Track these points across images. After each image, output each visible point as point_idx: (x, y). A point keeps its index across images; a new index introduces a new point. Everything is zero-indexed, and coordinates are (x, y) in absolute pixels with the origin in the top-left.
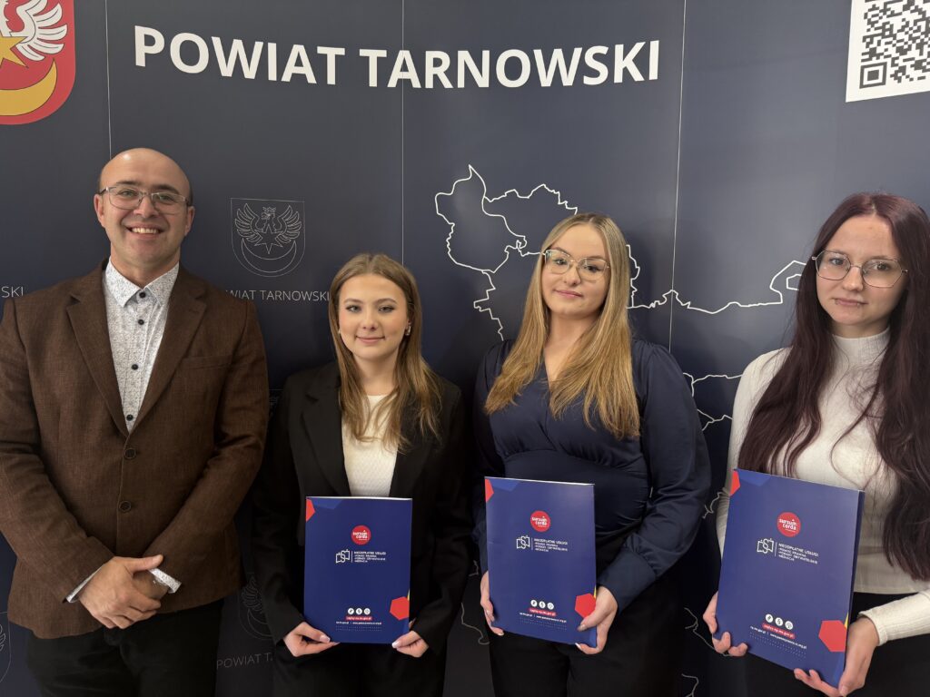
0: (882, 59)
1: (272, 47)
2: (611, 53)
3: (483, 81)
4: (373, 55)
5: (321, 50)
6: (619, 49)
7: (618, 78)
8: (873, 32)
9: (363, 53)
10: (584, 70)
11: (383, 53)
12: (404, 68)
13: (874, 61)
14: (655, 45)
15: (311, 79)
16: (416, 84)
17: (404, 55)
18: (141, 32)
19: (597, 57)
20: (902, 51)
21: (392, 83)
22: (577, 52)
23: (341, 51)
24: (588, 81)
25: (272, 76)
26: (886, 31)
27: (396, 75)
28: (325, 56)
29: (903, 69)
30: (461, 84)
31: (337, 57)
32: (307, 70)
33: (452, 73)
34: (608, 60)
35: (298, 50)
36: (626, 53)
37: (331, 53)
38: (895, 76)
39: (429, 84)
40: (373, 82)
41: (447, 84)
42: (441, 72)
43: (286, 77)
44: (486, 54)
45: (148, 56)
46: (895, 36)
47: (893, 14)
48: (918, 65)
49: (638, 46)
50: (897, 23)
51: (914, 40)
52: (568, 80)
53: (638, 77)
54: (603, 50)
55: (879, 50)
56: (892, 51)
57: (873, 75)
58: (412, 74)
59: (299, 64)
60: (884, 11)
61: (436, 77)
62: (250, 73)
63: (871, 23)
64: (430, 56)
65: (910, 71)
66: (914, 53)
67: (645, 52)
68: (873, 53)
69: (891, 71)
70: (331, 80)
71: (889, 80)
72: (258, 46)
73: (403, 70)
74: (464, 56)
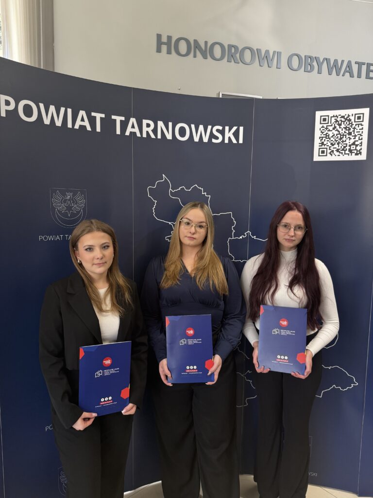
0: (326, 147)
1: (69, 111)
2: (224, 129)
3: (169, 136)
4: (118, 119)
5: (93, 114)
6: (227, 128)
7: (226, 141)
8: (322, 136)
9: (113, 117)
10: (212, 136)
11: (123, 118)
12: (133, 127)
13: (323, 147)
14: (241, 129)
15: (89, 128)
16: (139, 135)
17: (133, 120)
18: (3, 98)
19: (218, 131)
20: (332, 145)
21: (127, 133)
22: (210, 127)
23: (103, 116)
25: (70, 125)
26: (327, 136)
27: (129, 130)
28: (95, 117)
29: (333, 151)
30: (159, 137)
31: (101, 118)
32: (86, 123)
33: (155, 131)
34: (222, 132)
35: (82, 113)
36: (229, 131)
37: (99, 116)
39: (145, 135)
40: (118, 132)
41: (153, 136)
42: (150, 130)
43: (77, 127)
44: (170, 124)
45: (7, 111)
46: (330, 139)
47: (329, 130)
48: (338, 150)
49: (235, 128)
50: (331, 134)
51: (336, 141)
52: (206, 140)
53: (234, 141)
55: (325, 143)
56: (329, 144)
57: (323, 152)
58: (136, 130)
59: (82, 121)
60: (327, 128)
61: (147, 132)
62: (59, 123)
63: (322, 133)
64: (145, 122)
67: (237, 131)
68: (323, 144)
69: (329, 151)
70: (98, 129)
71: (328, 155)
72: (63, 110)
74: (160, 124)
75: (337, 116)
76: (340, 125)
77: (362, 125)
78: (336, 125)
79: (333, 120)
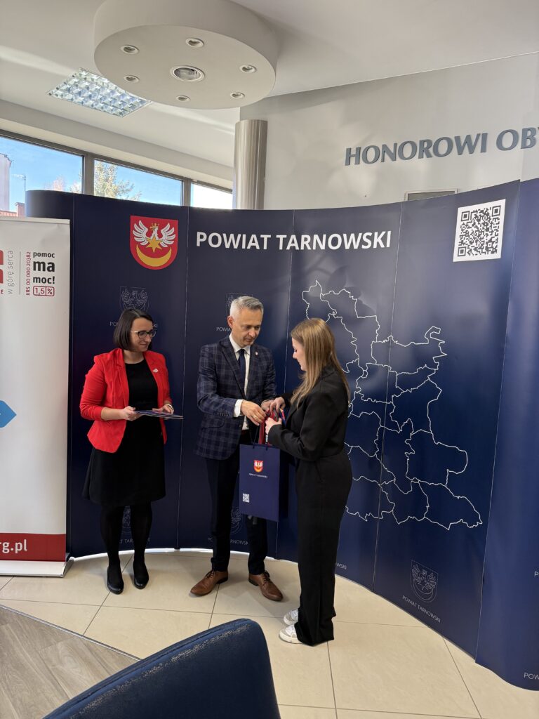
0: (465, 246)
1: (244, 236)
2: (373, 235)
3: (323, 247)
4: (281, 237)
5: (262, 236)
6: (376, 234)
7: (375, 246)
8: (463, 234)
9: (278, 236)
10: (362, 242)
11: (285, 236)
12: (293, 242)
13: (463, 246)
14: (389, 233)
15: (258, 248)
16: (297, 248)
17: (293, 237)
18: (199, 234)
19: (368, 237)
20: (471, 243)
21: (288, 248)
22: (360, 234)
23: (270, 236)
24: (364, 247)
25: (244, 247)
26: (467, 233)
27: (290, 245)
28: (263, 238)
29: (471, 250)
30: (314, 248)
31: (268, 238)
32: (257, 245)
33: (311, 244)
34: (371, 238)
35: (254, 236)
36: (378, 236)
37: (266, 237)
38: (468, 253)
39: (302, 248)
40: (281, 248)
41: (309, 248)
42: (307, 243)
43: (249, 247)
44: (325, 236)
45: (201, 242)
46: (469, 236)
47: (469, 228)
48: (475, 249)
49: (383, 233)
50: (470, 232)
51: (475, 238)
52: (356, 247)
53: (382, 246)
54: (370, 234)
55: (464, 242)
56: (468, 242)
57: (462, 252)
58: (296, 245)
59: (254, 242)
60: (467, 225)
61: (305, 245)
62: (236, 246)
63: (462, 230)
64: (303, 237)
65: (473, 251)
66: (474, 244)
67: (385, 236)
68: (462, 242)
69: (467, 250)
70: (265, 248)
72: (239, 236)
73: (293, 243)
74: (316, 237)
75: (477, 211)
76: (479, 220)
77: (498, 219)
78: (476, 221)
79: (473, 216)
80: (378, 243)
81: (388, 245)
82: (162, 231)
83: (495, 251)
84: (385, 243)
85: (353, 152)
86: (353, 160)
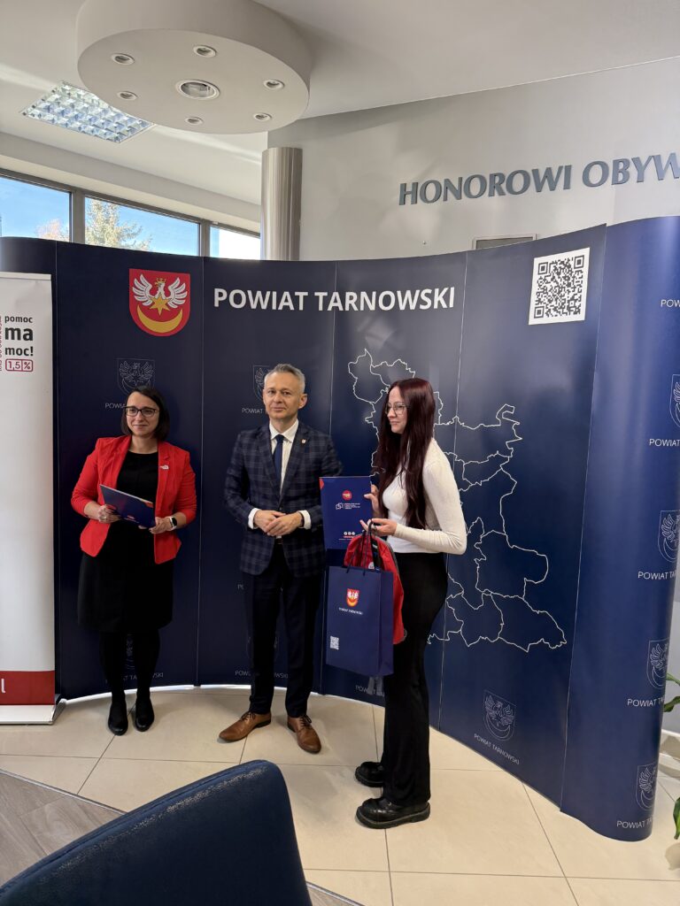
0: (543, 305)
1: (275, 294)
2: (433, 292)
3: (372, 307)
4: (321, 295)
5: (297, 294)
6: (437, 290)
7: (436, 306)
8: (540, 290)
9: (316, 294)
10: (420, 302)
11: (326, 294)
13: (540, 305)
14: (452, 289)
15: (292, 308)
16: (341, 309)
17: (336, 294)
18: (217, 291)
19: (427, 295)
20: (550, 301)
21: (330, 309)
22: (418, 292)
23: (306, 294)
24: (422, 307)
25: (274, 307)
26: (545, 290)
27: (332, 304)
28: (298, 296)
29: (550, 310)
30: (362, 309)
31: (304, 297)
32: (290, 304)
33: (358, 303)
34: (431, 296)
35: (286, 294)
36: (439, 294)
37: (301, 295)
38: (547, 313)
39: (347, 309)
40: (321, 308)
41: (355, 309)
42: (353, 302)
43: (280, 308)
44: (374, 294)
45: (220, 302)
46: (547, 293)
47: (547, 283)
48: (555, 309)
49: (445, 290)
50: (548, 286)
51: (554, 296)
52: (413, 307)
53: (444, 306)
54: (429, 291)
55: (542, 300)
56: (546, 301)
57: (539, 313)
58: (339, 304)
59: (286, 301)
60: (545, 280)
61: (350, 305)
62: (264, 306)
63: (540, 286)
64: (348, 294)
65: (552, 311)
66: (554, 303)
67: (448, 292)
68: (539, 301)
69: (546, 310)
70: (301, 308)
71: (545, 315)
72: (268, 293)
73: (335, 302)
74: (364, 294)
75: (556, 263)
76: (559, 274)
77: (582, 272)
78: (555, 275)
79: (552, 268)
80: (439, 302)
81: (451, 305)
82: (170, 288)
83: (578, 311)
84: (448, 302)
85: (409, 189)
86: (409, 198)
